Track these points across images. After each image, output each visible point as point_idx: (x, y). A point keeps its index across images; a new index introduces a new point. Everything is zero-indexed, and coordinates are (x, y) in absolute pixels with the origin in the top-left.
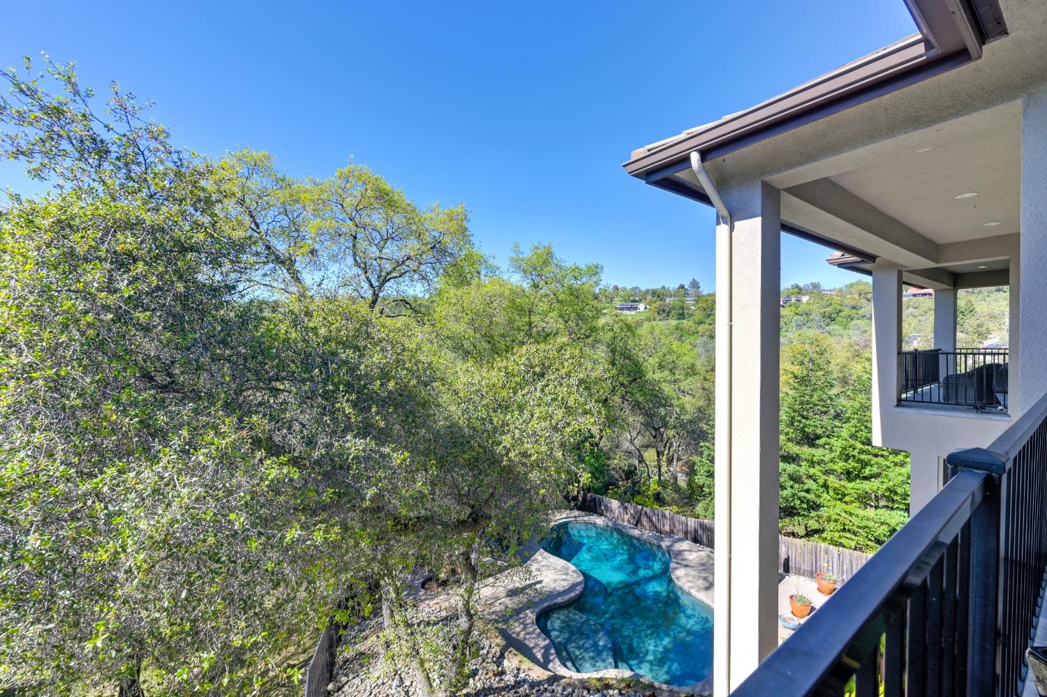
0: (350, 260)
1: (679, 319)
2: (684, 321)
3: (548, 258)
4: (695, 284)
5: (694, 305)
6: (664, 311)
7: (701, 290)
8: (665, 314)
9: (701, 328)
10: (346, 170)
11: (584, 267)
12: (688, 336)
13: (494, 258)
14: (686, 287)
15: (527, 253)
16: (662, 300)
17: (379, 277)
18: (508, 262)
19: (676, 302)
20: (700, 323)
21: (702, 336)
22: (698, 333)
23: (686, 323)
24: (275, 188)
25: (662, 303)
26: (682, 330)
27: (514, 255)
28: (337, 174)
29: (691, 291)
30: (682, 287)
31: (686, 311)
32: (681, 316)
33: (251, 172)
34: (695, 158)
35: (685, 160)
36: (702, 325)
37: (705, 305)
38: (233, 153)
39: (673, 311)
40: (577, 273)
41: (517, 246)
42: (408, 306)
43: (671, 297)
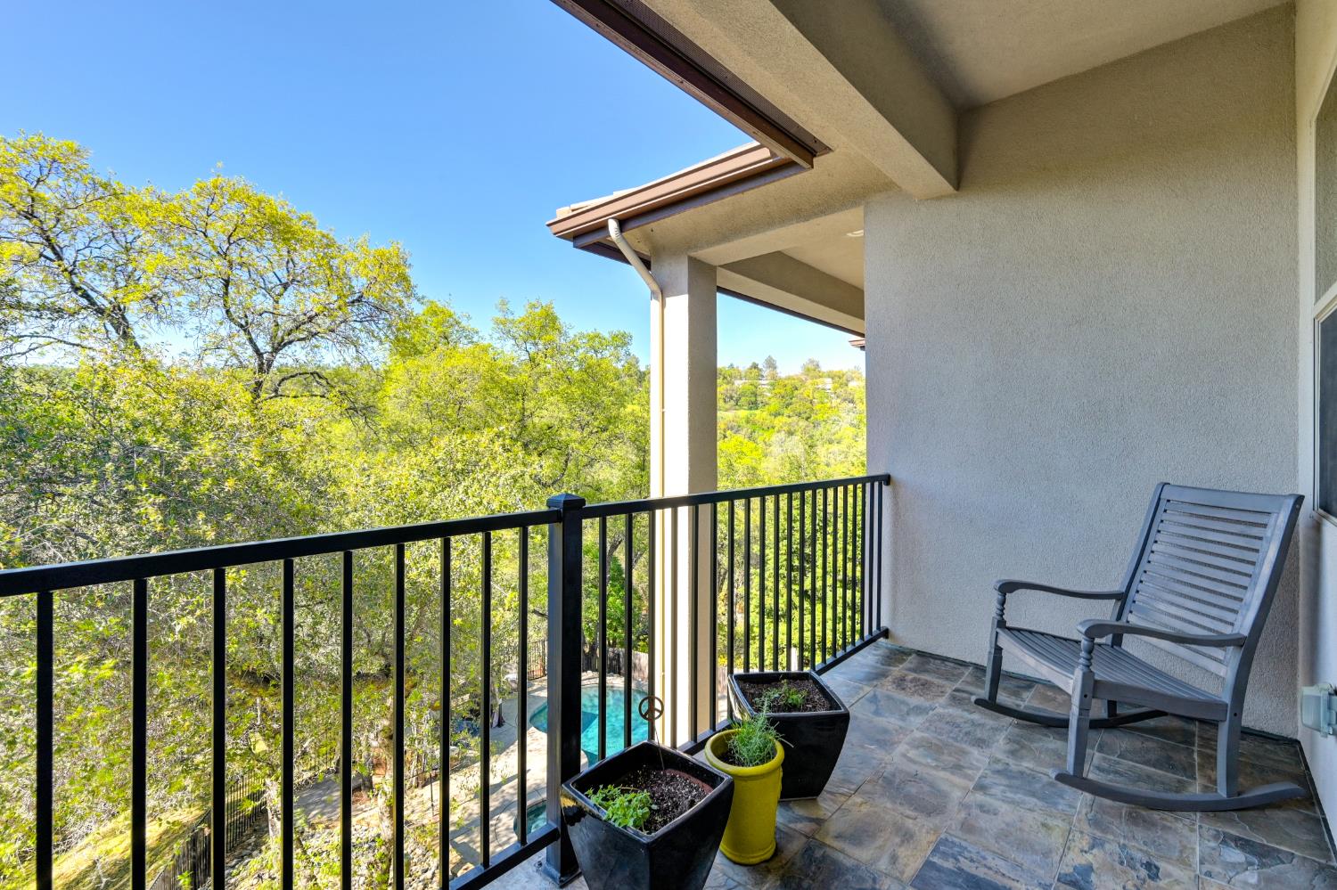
0: (219, 313)
1: (751, 409)
2: (758, 412)
3: (549, 322)
4: (771, 364)
5: (770, 391)
6: (731, 398)
7: (778, 370)
8: (732, 403)
9: (779, 421)
10: (210, 182)
11: (606, 336)
12: (761, 432)
13: (469, 318)
14: (760, 367)
15: (520, 312)
16: (728, 383)
17: (273, 337)
18: (492, 325)
19: (747, 386)
20: (777, 414)
21: (779, 431)
22: (773, 428)
23: (760, 415)
24: (90, 198)
25: (728, 387)
26: (754, 424)
27: (500, 316)
28: (195, 188)
29: (766, 372)
30: (755, 366)
31: (759, 399)
32: (754, 405)
33: (45, 172)
34: (613, 226)
35: (603, 227)
36: (780, 417)
37: (782, 391)
38: (10, 140)
39: (743, 399)
40: (596, 342)
41: (504, 303)
42: (323, 382)
43: (741, 379)
